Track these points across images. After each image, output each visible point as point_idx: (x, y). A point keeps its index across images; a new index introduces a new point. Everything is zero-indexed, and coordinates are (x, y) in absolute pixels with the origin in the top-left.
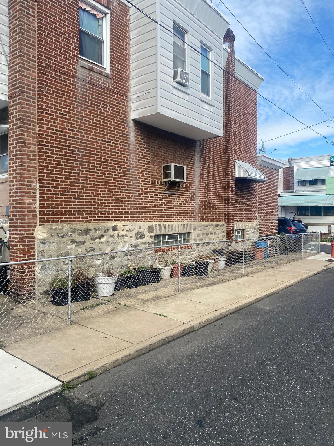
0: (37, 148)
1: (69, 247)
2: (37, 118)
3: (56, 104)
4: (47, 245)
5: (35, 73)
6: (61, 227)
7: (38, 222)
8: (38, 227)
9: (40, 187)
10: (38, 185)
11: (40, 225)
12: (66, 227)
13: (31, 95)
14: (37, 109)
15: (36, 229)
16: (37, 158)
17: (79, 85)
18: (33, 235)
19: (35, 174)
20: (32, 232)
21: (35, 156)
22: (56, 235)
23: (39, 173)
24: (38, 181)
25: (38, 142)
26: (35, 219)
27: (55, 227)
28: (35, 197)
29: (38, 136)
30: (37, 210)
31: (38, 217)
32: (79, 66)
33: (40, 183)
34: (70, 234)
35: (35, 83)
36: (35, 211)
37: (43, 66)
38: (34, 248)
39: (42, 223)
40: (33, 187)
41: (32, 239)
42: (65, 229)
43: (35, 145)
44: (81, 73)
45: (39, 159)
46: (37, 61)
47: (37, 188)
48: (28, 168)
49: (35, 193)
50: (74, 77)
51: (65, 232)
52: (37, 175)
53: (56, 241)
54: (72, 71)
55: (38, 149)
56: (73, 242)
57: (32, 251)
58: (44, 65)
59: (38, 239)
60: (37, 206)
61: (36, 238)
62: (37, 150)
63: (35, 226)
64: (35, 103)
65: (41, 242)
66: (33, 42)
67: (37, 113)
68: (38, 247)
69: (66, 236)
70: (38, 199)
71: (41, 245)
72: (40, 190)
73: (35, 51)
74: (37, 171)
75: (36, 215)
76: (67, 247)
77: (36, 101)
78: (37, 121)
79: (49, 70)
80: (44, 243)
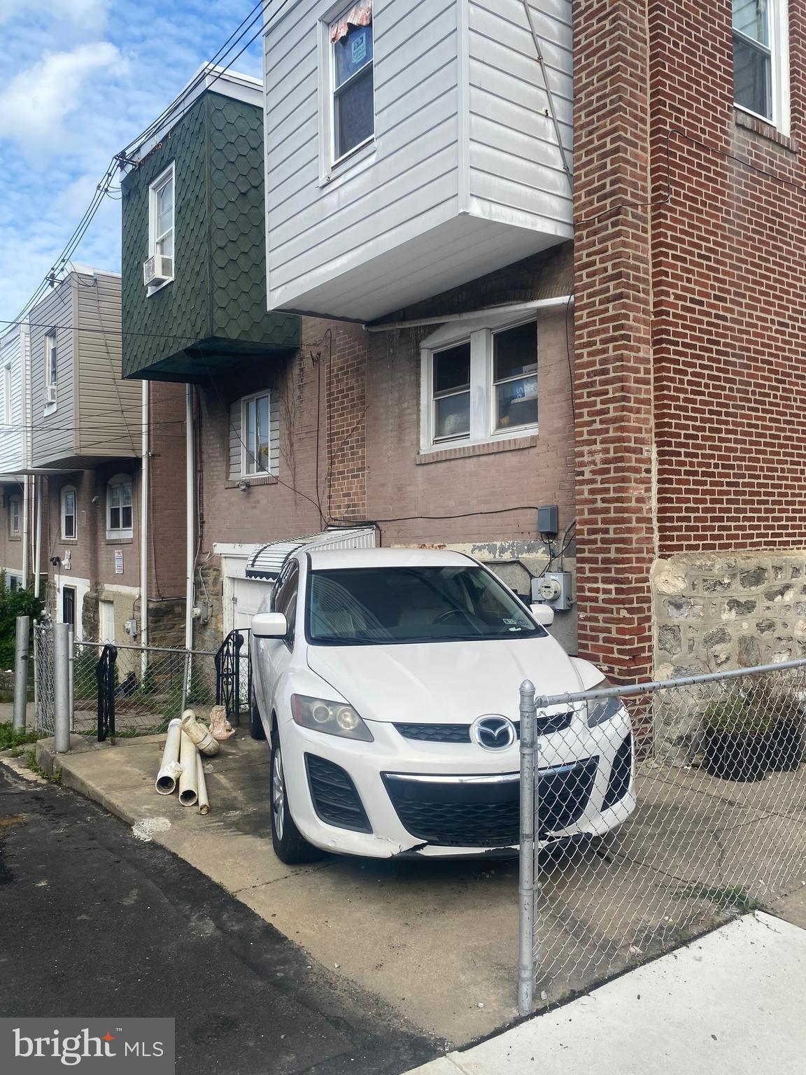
0: (652, 351)
1: (725, 616)
2: (651, 270)
3: (691, 230)
4: (685, 610)
5: (646, 152)
6: (709, 563)
7: (656, 549)
8: (657, 561)
9: (660, 453)
10: (654, 449)
11: (661, 557)
12: (718, 562)
13: (639, 211)
14: (650, 247)
15: (653, 566)
16: (652, 376)
17: (735, 175)
18: (647, 584)
19: (648, 419)
20: (644, 575)
21: (647, 371)
22: (701, 585)
23: (657, 416)
24: (654, 439)
25: (654, 333)
26: (649, 540)
27: (698, 563)
28: (648, 481)
29: (653, 318)
30: (654, 515)
31: (656, 535)
32: (732, 123)
33: (659, 444)
34: (726, 581)
35: (645, 179)
36: (649, 520)
37: (666, 132)
38: (648, 619)
39: (666, 551)
40: (645, 454)
41: (646, 594)
42: (717, 567)
43: (646, 341)
44: (738, 142)
45: (656, 379)
46: (649, 120)
47: (654, 456)
48: (636, 405)
49: (648, 471)
50: (724, 154)
51: (718, 576)
52: (652, 422)
53: (701, 602)
54: (719, 139)
55: (655, 352)
56: (734, 604)
57: (646, 625)
58: (668, 128)
59: (661, 594)
60: (654, 504)
61: (653, 590)
62: (652, 357)
63: (651, 560)
64: (646, 232)
65: (671, 603)
66: (643, 70)
67: (650, 257)
68: (659, 615)
69: (718, 588)
70: (655, 486)
71: (672, 611)
72: (661, 462)
73: (646, 94)
74: (653, 411)
75: (650, 530)
76: (721, 618)
77: (649, 227)
78: (650, 278)
79: (677, 142)
80: (678, 606)
